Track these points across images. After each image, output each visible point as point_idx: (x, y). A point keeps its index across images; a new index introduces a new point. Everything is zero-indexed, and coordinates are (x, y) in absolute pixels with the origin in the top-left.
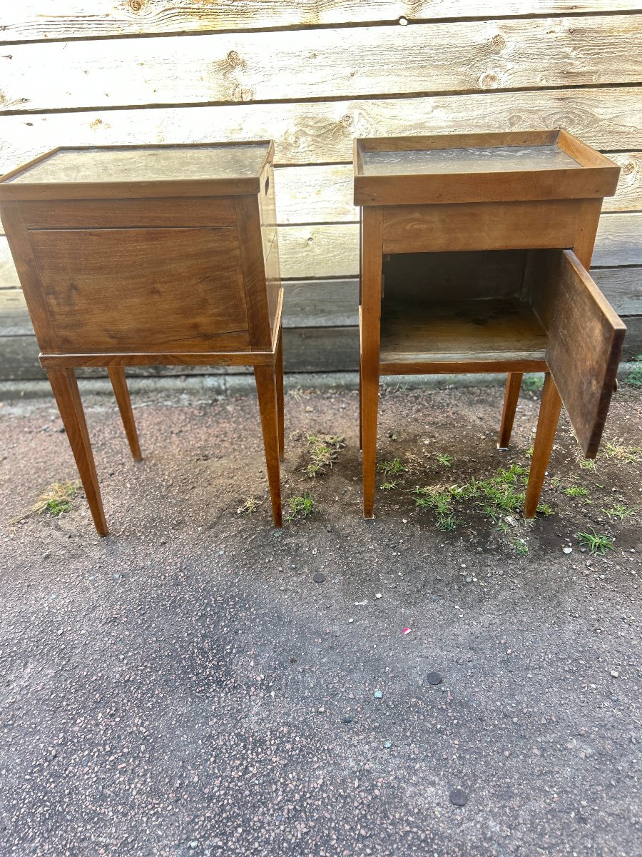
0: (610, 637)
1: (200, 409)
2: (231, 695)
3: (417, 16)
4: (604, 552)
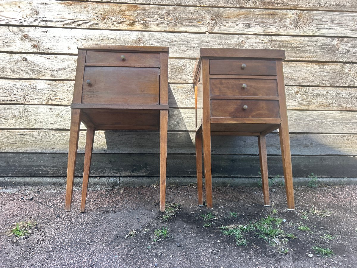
1: (106, 191)
3: (212, 31)
4: (330, 256)
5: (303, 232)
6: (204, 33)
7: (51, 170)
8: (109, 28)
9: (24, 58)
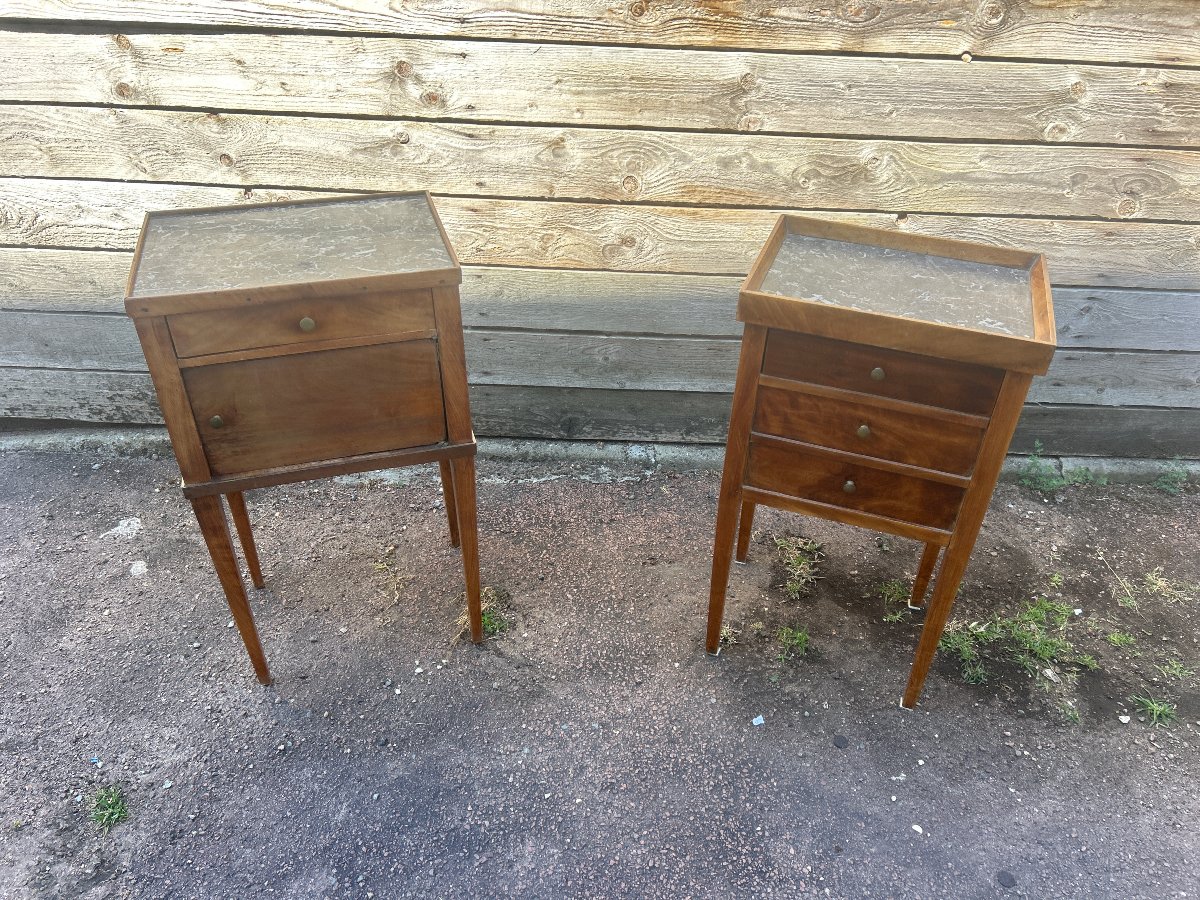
0: (1191, 833)
1: (628, 489)
2: (780, 890)
3: (985, 53)
4: (1168, 722)
5: (1118, 649)
6: (958, 57)
7: (481, 422)
8: (654, 40)
9: (401, 135)
